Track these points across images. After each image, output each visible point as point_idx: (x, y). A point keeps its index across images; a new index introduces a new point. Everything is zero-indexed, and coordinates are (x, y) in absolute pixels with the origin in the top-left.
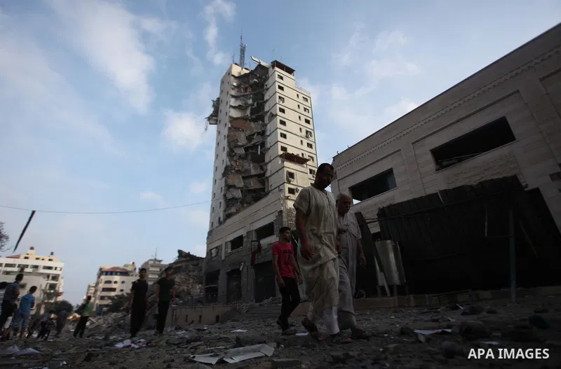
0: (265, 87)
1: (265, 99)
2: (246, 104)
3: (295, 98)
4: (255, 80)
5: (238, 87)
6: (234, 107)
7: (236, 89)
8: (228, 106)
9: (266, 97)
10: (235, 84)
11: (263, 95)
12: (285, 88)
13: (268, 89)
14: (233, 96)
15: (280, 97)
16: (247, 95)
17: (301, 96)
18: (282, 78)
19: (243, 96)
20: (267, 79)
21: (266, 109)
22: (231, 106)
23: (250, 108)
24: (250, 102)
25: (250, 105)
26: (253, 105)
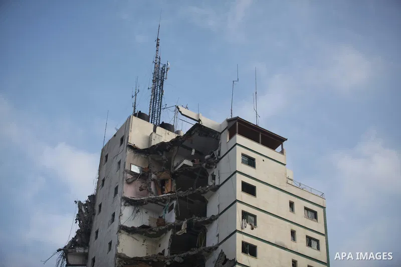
0: (210, 183)
1: (209, 215)
2: (161, 222)
3: (285, 212)
4: (187, 162)
5: (143, 176)
6: (131, 231)
7: (138, 183)
8: (115, 226)
9: (212, 210)
10: (135, 169)
11: (205, 202)
12: (260, 188)
13: (216, 188)
14: (129, 202)
15: (245, 215)
16: (164, 200)
17: (299, 205)
18: (251, 162)
19: (155, 201)
20: (215, 161)
21: (211, 241)
22: (123, 228)
23: (170, 233)
24: (171, 218)
25: (171, 227)
26: (178, 228)
